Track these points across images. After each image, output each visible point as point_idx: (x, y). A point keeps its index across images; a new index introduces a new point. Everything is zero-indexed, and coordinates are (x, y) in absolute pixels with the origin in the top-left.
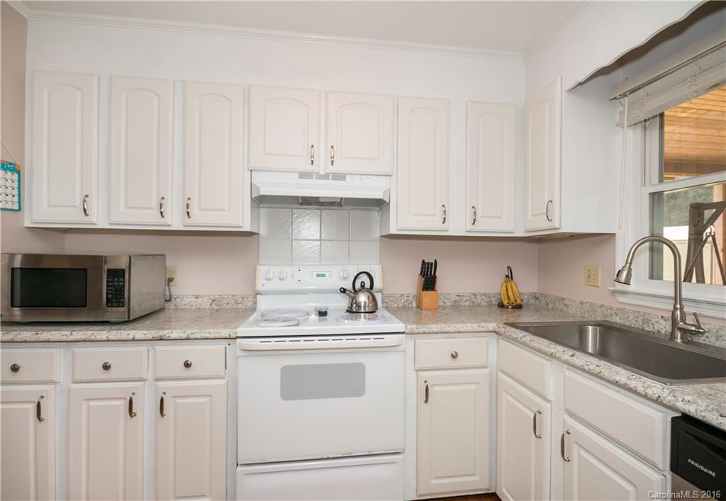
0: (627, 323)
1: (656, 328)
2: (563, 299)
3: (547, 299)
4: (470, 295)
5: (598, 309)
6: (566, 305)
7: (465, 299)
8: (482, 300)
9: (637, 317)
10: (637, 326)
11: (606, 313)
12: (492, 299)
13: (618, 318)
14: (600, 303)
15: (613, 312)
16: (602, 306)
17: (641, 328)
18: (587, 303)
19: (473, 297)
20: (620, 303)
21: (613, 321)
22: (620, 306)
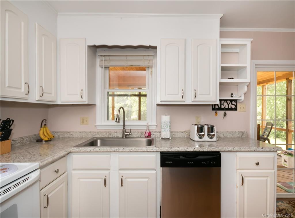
0: (103, 136)
1: (113, 136)
2: (69, 132)
3: (58, 134)
4: (20, 139)
5: (90, 134)
6: (72, 135)
7: (17, 142)
8: (27, 140)
9: (106, 134)
10: (106, 136)
11: (93, 134)
12: (31, 139)
13: (99, 135)
14: (90, 131)
15: (97, 134)
16: (90, 132)
17: (108, 137)
18: (83, 132)
19: (22, 140)
20: (98, 130)
21: (97, 137)
22: (98, 131)
